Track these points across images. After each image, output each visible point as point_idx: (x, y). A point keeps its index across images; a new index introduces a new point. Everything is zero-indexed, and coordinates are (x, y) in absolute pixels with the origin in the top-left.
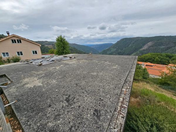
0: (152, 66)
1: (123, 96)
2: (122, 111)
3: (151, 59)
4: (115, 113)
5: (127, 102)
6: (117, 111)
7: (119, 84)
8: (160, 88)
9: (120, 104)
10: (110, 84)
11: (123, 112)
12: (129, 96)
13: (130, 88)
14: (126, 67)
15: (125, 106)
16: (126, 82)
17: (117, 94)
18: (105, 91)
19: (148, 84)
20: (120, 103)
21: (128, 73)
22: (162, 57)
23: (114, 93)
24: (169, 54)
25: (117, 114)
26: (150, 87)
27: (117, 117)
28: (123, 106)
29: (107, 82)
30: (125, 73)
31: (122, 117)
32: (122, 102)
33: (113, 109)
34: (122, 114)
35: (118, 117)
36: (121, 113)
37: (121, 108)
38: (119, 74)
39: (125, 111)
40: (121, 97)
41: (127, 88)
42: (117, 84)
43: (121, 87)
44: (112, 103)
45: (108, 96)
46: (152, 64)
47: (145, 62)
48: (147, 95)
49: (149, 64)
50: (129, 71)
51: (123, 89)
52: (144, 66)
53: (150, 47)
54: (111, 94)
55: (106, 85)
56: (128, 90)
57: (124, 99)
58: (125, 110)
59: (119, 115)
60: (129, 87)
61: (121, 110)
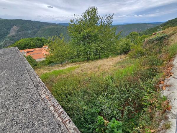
0: (32, 51)
1: (50, 103)
2: (64, 118)
3: (27, 45)
4: (62, 128)
5: (58, 105)
6: (61, 123)
7: (32, 95)
8: (50, 67)
9: (56, 115)
10: (20, 107)
11: (66, 118)
12: (54, 98)
13: (47, 90)
14: (17, 67)
15: (61, 110)
16: (37, 86)
17: (44, 109)
18: (24, 124)
19: (41, 69)
20: (55, 113)
21: (27, 74)
22: (35, 42)
23: (38, 112)
24: (38, 37)
25: (64, 127)
26: (44, 70)
27: (67, 129)
28: (59, 112)
29: (11, 108)
30: (25, 77)
31: (69, 123)
32: (55, 111)
33: (58, 129)
34: (67, 120)
35: (67, 127)
36: (65, 120)
37: (61, 117)
38: (17, 82)
39: (66, 115)
40: (49, 107)
41: (44, 91)
42: (31, 98)
43: (39, 97)
44: (49, 125)
45: (36, 124)
46: (32, 50)
47: (24, 49)
48: (47, 78)
49: (28, 50)
50: (26, 71)
51: (42, 97)
52: (26, 53)
53: (18, 31)
54: (37, 117)
55: (15, 113)
56: (47, 93)
57: (53, 106)
58: (64, 114)
59: (66, 125)
60: (45, 90)
61: (62, 119)
